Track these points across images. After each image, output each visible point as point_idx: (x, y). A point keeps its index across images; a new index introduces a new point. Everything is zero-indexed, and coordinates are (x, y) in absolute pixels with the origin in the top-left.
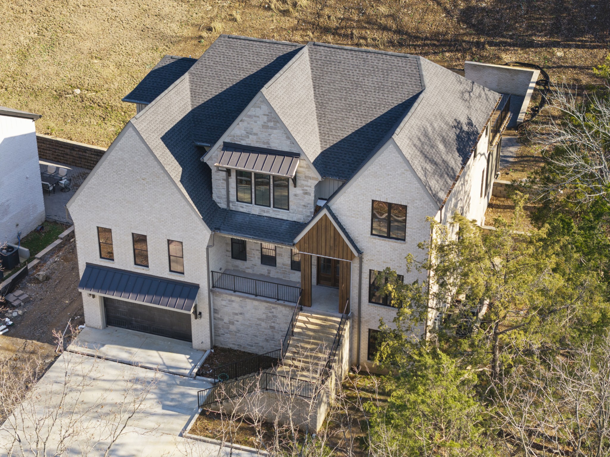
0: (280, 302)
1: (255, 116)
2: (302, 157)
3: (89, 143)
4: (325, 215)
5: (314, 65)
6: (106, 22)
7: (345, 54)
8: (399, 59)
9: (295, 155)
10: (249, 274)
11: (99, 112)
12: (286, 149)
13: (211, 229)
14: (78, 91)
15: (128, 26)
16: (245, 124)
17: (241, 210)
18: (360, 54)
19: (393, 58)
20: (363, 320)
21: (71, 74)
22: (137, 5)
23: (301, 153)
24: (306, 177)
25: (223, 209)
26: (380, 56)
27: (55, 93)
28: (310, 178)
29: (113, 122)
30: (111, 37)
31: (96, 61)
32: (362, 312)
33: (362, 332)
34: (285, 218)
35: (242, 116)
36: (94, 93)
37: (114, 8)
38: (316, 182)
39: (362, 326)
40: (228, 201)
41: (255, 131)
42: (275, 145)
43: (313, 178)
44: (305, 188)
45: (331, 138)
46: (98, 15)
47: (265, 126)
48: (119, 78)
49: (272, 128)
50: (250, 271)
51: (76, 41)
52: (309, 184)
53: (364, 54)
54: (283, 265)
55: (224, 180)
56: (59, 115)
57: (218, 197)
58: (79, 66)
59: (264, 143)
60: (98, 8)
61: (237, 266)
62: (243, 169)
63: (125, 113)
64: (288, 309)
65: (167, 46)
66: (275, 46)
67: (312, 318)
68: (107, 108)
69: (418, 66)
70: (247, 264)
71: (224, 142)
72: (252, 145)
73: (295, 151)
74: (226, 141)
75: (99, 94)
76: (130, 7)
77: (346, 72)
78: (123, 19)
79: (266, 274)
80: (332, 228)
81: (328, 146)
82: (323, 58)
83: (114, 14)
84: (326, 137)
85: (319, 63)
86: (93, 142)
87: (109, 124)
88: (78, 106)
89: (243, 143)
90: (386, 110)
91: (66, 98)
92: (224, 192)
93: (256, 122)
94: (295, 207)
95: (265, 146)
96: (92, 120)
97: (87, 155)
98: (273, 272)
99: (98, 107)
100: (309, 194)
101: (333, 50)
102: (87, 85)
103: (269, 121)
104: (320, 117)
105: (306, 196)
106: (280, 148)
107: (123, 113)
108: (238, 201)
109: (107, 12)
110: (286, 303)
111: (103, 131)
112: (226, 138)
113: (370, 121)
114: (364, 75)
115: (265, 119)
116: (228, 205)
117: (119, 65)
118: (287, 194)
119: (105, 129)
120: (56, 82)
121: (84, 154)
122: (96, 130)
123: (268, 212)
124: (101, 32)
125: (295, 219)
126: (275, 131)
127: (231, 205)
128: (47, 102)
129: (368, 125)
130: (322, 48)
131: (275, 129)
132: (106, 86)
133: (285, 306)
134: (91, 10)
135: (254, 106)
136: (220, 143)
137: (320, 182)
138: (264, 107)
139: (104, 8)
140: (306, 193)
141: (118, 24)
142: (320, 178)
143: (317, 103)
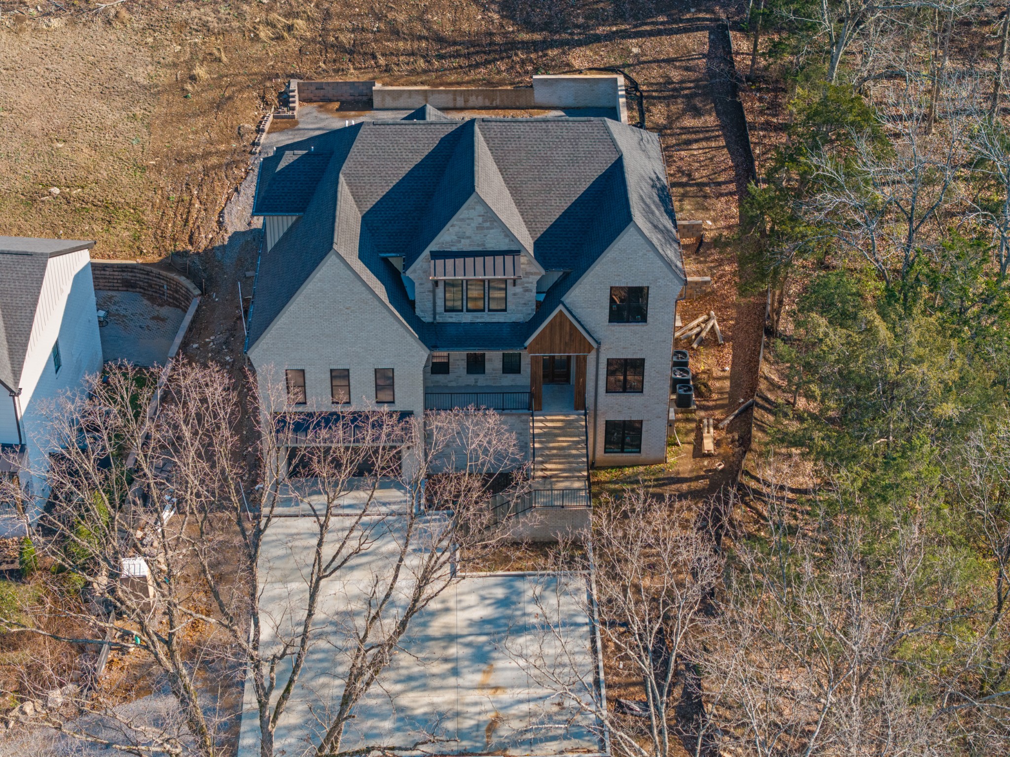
0: (506, 411)
1: (468, 219)
2: (522, 254)
3: (103, 257)
4: (561, 311)
5: (491, 145)
6: (48, 89)
7: (522, 127)
8: (583, 124)
9: (515, 253)
10: (452, 387)
11: (99, 214)
12: (504, 248)
13: (429, 348)
14: (56, 191)
15: (79, 89)
16: (456, 229)
17: (450, 320)
18: (538, 124)
19: (577, 124)
20: (599, 412)
21: (34, 168)
22: (79, 58)
23: (522, 249)
24: (527, 273)
25: (428, 323)
26: (561, 124)
27: (22, 197)
28: (532, 274)
29: (123, 225)
30: (63, 108)
31: (60, 145)
32: (598, 404)
33: (598, 425)
34: (502, 320)
35: (453, 221)
36: (79, 190)
37: (50, 67)
38: (539, 277)
39: (598, 419)
40: (435, 314)
41: (467, 234)
42: (491, 245)
43: (535, 274)
44: (526, 285)
45: (539, 226)
46: (32, 79)
47: (480, 228)
48: (104, 165)
49: (488, 228)
50: (454, 384)
51: (18, 121)
52: (530, 280)
53: (543, 124)
54: (494, 370)
55: (429, 291)
56: (43, 226)
57: (422, 311)
58: (39, 155)
59: (478, 245)
60: (27, 70)
61: (438, 382)
62: (453, 278)
63: (134, 209)
64: (514, 417)
65: (145, 109)
66: (432, 126)
67: (547, 421)
68: (107, 207)
69: (607, 130)
70: (451, 376)
71: (431, 252)
72: (465, 250)
73: (514, 247)
74: (433, 249)
75: (87, 190)
76: (70, 62)
77: (529, 148)
78: (68, 80)
79: (473, 384)
80: (568, 324)
81: (539, 235)
82: (499, 135)
83: (53, 75)
84: (533, 225)
85: (496, 141)
86: (109, 256)
87: (119, 227)
88: (66, 211)
89: (454, 249)
90: (588, 184)
91: (43, 201)
92: (429, 305)
93: (469, 225)
94: (514, 307)
95: (480, 249)
96: (94, 226)
97: (107, 273)
98: (481, 380)
99: (94, 208)
100: (531, 291)
101: (506, 124)
102: (64, 181)
103: (485, 221)
104: (518, 204)
105: (527, 293)
106: (497, 248)
107: (132, 211)
108: (446, 311)
109: (42, 73)
110: (514, 411)
111: (115, 238)
112: (433, 246)
113: (574, 199)
114: (551, 148)
115: (480, 219)
116: (434, 318)
117: (94, 147)
118: (504, 295)
119: (118, 236)
120: (17, 183)
121: (103, 272)
122: (105, 239)
123: (482, 317)
124: (46, 103)
125: (513, 319)
126: (491, 231)
127: (437, 317)
128: (18, 212)
129: (574, 204)
130: (493, 123)
131: (492, 228)
132: (91, 177)
133: (512, 415)
134: (20, 73)
135: (468, 209)
136: (426, 253)
137: (543, 276)
138: (480, 209)
139: (35, 68)
140: (527, 290)
141: (65, 89)
142: (543, 272)
143: (509, 188)
